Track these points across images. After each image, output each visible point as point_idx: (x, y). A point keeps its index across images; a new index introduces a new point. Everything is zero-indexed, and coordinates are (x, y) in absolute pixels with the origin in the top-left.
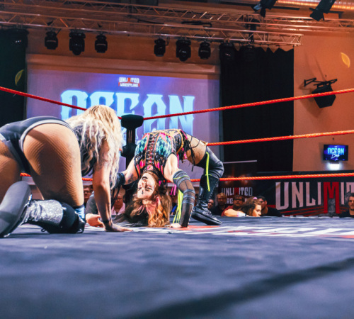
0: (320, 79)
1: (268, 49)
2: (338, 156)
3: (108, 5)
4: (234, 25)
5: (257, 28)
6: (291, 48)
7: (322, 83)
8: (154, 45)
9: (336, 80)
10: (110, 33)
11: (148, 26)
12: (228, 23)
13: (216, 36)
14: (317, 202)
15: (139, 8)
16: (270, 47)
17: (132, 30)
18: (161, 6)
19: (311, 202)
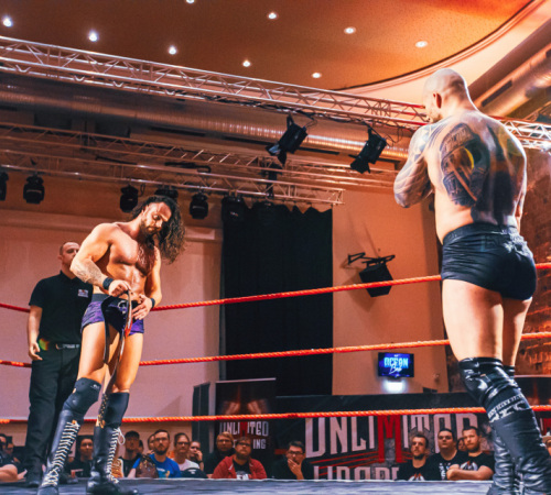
0: (370, 254)
1: (295, 208)
2: (399, 370)
3: (50, 133)
4: (245, 171)
5: (279, 176)
6: (328, 207)
7: (374, 260)
8: (121, 194)
9: (393, 257)
10: (49, 175)
11: (112, 166)
12: (236, 168)
13: (216, 186)
14: (368, 444)
15: (98, 138)
16: (298, 205)
17: (86, 171)
18: (134, 138)
19: (359, 444)
